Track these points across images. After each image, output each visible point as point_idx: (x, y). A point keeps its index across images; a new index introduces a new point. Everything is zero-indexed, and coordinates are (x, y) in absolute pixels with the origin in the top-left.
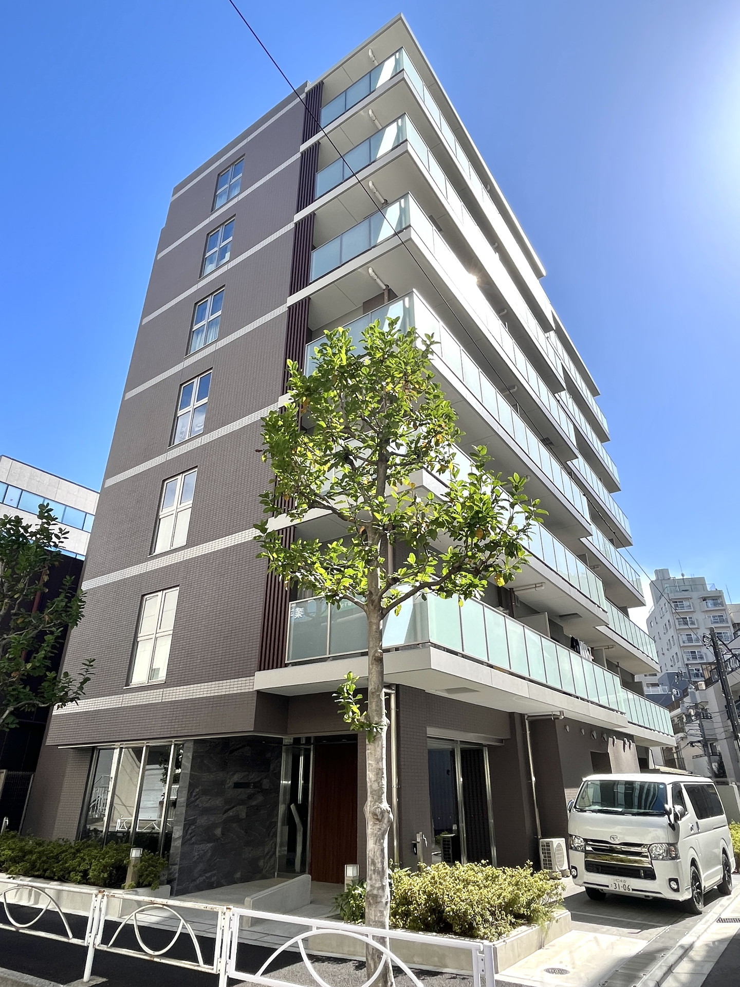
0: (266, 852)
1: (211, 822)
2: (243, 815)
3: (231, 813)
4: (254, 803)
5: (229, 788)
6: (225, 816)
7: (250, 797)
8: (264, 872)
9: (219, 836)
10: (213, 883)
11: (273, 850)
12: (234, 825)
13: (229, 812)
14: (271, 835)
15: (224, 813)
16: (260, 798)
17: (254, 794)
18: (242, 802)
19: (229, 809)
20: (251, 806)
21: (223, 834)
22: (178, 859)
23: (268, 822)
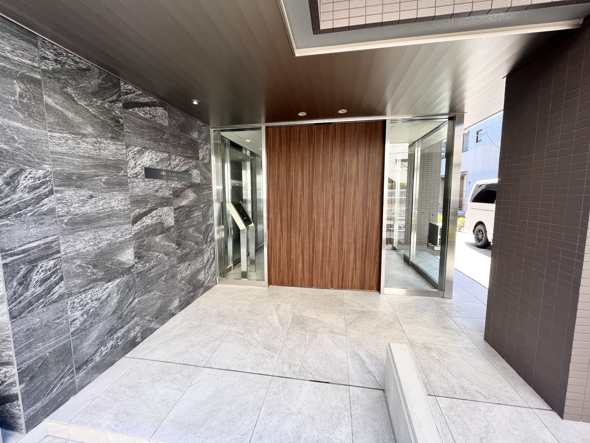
0: (205, 261)
1: (106, 243)
2: (170, 221)
3: (147, 221)
4: (184, 203)
5: (136, 175)
6: (137, 227)
7: (177, 194)
8: (206, 284)
9: (132, 263)
10: (135, 337)
11: (212, 256)
12: (158, 239)
13: (144, 218)
14: (209, 240)
15: (134, 222)
16: (191, 196)
17: (182, 190)
18: (165, 202)
19: (145, 214)
20: (180, 207)
21: (139, 256)
22: (12, 353)
23: (204, 226)
